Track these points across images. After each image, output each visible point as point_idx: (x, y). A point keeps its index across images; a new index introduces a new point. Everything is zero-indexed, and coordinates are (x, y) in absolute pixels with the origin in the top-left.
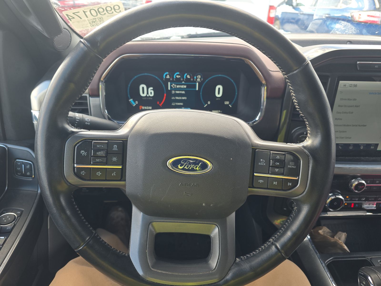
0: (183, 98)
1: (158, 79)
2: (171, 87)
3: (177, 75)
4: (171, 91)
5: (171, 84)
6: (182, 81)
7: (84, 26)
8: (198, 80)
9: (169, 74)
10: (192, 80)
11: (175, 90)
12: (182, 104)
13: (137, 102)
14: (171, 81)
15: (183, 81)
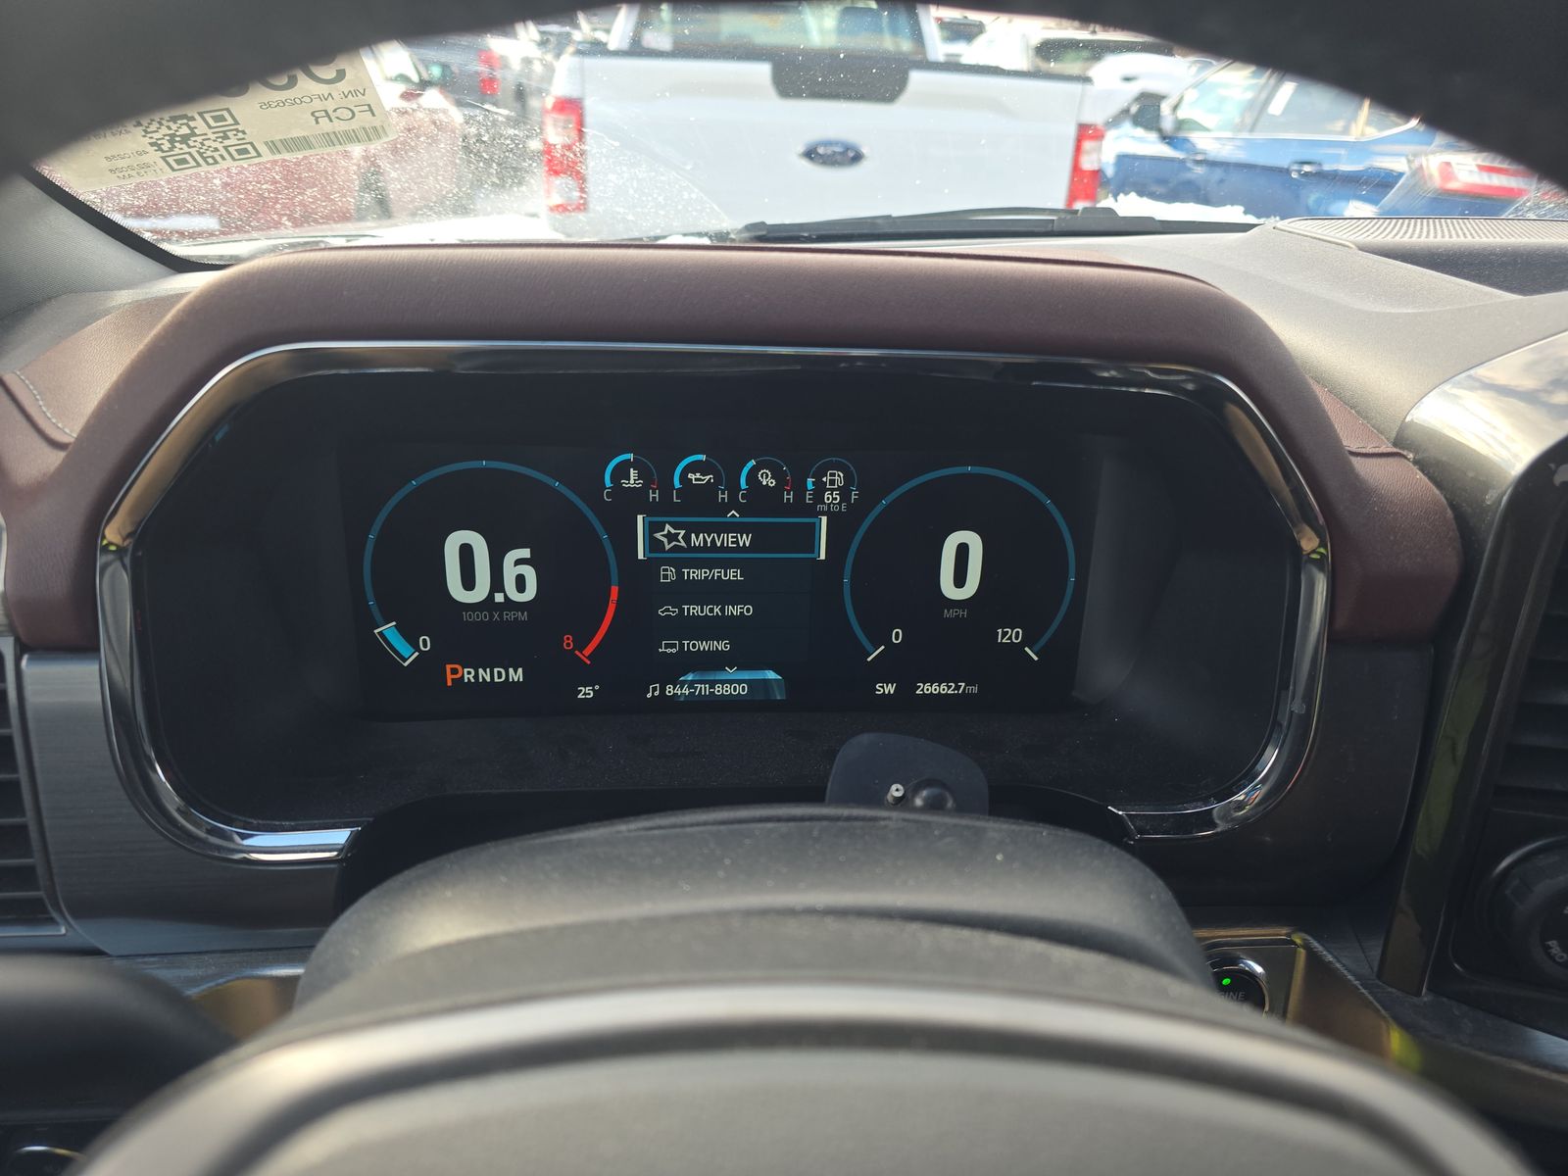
0: (734, 610)
1: (564, 490)
2: (653, 545)
3: (693, 467)
4: (651, 566)
5: (653, 528)
6: (724, 509)
7: (120, 163)
8: (831, 498)
9: (635, 464)
10: (788, 497)
11: (679, 565)
12: (722, 646)
13: (425, 642)
14: (649, 510)
15: (733, 504)
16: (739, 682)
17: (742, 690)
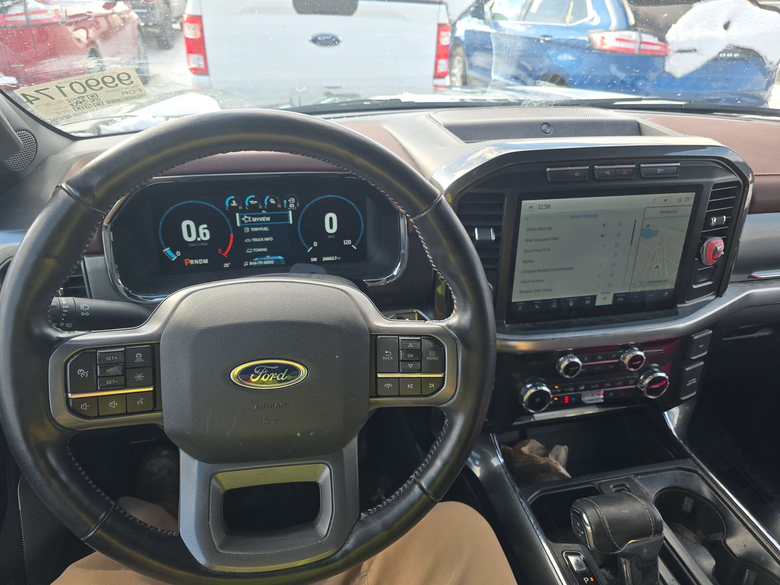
0: (267, 239)
1: (216, 208)
2: (242, 222)
3: (251, 199)
4: (242, 228)
5: (241, 217)
6: (261, 210)
7: (59, 111)
8: (292, 206)
9: (234, 199)
10: (279, 206)
11: (250, 227)
12: (265, 250)
13: (178, 253)
14: (239, 211)
15: (263, 209)
16: (271, 260)
17: (272, 262)
